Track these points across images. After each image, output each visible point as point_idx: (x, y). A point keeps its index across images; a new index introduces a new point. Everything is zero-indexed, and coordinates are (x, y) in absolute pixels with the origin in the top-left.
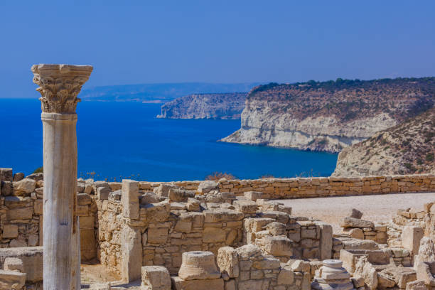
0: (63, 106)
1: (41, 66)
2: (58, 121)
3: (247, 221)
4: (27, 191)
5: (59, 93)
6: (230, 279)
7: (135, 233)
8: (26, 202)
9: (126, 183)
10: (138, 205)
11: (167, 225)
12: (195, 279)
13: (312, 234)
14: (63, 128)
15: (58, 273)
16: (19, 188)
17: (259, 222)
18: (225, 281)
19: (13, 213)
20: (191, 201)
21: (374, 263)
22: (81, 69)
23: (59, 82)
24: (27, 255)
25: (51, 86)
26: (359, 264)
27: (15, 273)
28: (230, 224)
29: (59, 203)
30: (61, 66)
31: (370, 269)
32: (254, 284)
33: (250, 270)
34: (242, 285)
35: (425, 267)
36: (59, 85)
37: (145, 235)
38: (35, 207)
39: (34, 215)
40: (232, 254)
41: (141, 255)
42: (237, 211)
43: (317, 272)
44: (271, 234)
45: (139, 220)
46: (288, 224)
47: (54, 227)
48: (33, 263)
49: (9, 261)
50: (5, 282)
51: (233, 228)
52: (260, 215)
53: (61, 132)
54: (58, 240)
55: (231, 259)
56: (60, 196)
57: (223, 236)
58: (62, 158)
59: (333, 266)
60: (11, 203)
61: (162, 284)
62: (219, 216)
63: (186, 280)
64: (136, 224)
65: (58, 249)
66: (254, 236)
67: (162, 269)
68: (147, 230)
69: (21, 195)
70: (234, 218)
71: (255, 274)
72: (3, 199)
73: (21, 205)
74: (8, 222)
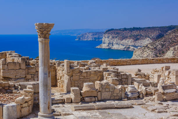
0: (45, 36)
1: (38, 23)
2: (44, 41)
3: (104, 73)
4: (34, 64)
5: (44, 32)
6: (99, 91)
7: (68, 77)
8: (34, 67)
9: (65, 61)
10: (69, 68)
11: (79, 74)
12: (88, 91)
13: (125, 77)
14: (45, 43)
15: (44, 90)
16: (31, 63)
17: (108, 73)
18: (97, 92)
19: (30, 71)
20: (86, 67)
21: (145, 86)
22: (50, 24)
23: (43, 29)
24: (34, 84)
25: (41, 30)
26: (140, 86)
27: (30, 90)
28: (99, 74)
29: (44, 68)
30: (44, 23)
31: (144, 88)
32: (107, 93)
33: (105, 89)
34: (102, 93)
35: (161, 87)
36: (43, 30)
37: (72, 78)
38: (37, 69)
39: (36, 71)
40: (100, 83)
41: (70, 84)
42: (101, 70)
43: (127, 89)
44: (112, 77)
45: (70, 73)
46: (117, 74)
47: (43, 75)
48: (36, 86)
49: (28, 86)
50: (27, 93)
51: (100, 75)
52: (108, 71)
53: (45, 45)
54: (44, 79)
55: (99, 85)
56: (44, 65)
57: (97, 78)
58: (45, 53)
59: (132, 87)
60: (29, 68)
61: (77, 93)
62: (95, 71)
63: (85, 92)
64: (69, 74)
65: (44, 82)
66: (106, 78)
67: (77, 88)
68: (72, 76)
69: (32, 65)
70: (100, 72)
71: (107, 90)
72: (26, 66)
73: (32, 68)
74: (28, 74)
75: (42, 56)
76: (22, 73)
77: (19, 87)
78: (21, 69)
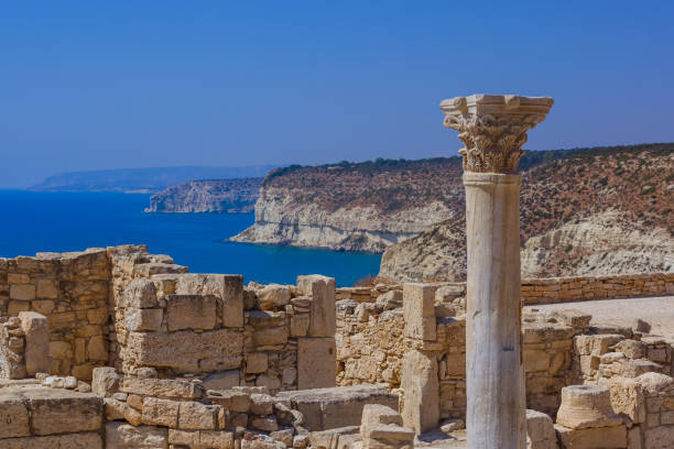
2: (501, 186)
4: (279, 303)
6: (634, 425)
7: (429, 361)
8: (279, 319)
10: (434, 319)
13: (661, 355)
14: (507, 196)
16: (266, 298)
17: (604, 340)
18: (628, 429)
19: (261, 336)
22: (534, 102)
23: (504, 123)
24: (358, 400)
25: (491, 129)
27: (399, 429)
28: (556, 344)
29: (501, 317)
30: (508, 98)
32: (666, 432)
33: (660, 412)
34: (649, 433)
37: (443, 363)
38: (292, 326)
39: (290, 338)
40: (636, 388)
41: (437, 394)
42: (563, 325)
44: (626, 358)
45: (435, 342)
47: (494, 353)
51: (560, 350)
55: (635, 394)
56: (501, 305)
60: (259, 320)
64: (430, 348)
65: (500, 390)
68: (445, 357)
69: (271, 309)
71: (667, 417)
72: (247, 315)
73: (272, 323)
74: (254, 350)
75: (494, 259)
76: (229, 347)
77: (296, 413)
78: (222, 326)
